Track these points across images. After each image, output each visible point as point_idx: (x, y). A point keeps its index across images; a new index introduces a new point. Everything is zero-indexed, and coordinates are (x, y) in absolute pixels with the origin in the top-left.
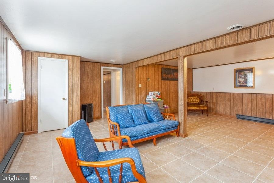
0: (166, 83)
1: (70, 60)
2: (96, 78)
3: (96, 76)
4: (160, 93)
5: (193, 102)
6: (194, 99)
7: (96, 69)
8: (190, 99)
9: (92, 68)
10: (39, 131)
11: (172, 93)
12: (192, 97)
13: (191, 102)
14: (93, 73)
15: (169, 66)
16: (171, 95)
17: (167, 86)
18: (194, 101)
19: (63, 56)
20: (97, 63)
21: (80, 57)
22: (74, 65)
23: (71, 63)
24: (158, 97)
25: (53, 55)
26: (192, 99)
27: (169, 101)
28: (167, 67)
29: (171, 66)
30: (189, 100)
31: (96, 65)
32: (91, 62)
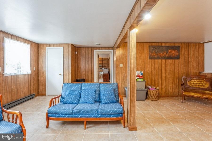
0: (156, 63)
1: (64, 47)
2: (90, 59)
3: (90, 58)
4: (142, 72)
5: (197, 87)
6: (199, 83)
7: (90, 52)
8: (193, 82)
9: (87, 52)
10: (47, 95)
11: (165, 73)
12: (196, 79)
13: (194, 86)
14: (88, 56)
15: (160, 44)
16: (164, 75)
17: (157, 66)
18: (198, 85)
19: (60, 45)
20: (91, 48)
21: (72, 45)
22: (67, 51)
23: (65, 49)
24: (138, 77)
25: (55, 45)
26: (196, 82)
27: (160, 83)
28: (157, 45)
29: (163, 43)
30: (191, 83)
31: (90, 49)
32: (86, 47)
